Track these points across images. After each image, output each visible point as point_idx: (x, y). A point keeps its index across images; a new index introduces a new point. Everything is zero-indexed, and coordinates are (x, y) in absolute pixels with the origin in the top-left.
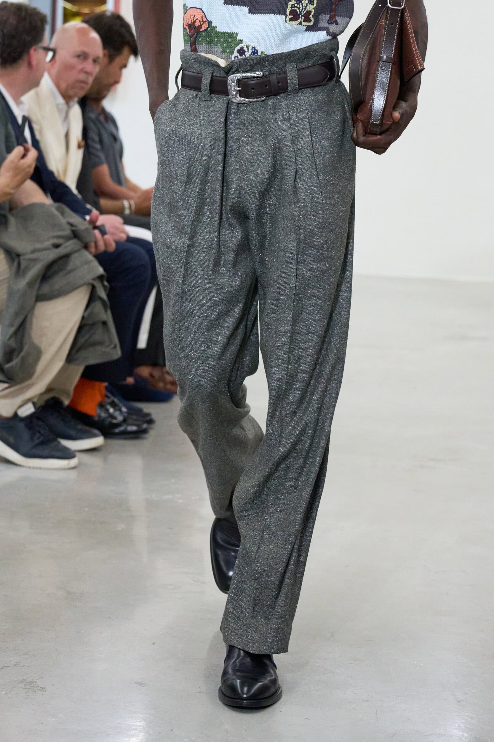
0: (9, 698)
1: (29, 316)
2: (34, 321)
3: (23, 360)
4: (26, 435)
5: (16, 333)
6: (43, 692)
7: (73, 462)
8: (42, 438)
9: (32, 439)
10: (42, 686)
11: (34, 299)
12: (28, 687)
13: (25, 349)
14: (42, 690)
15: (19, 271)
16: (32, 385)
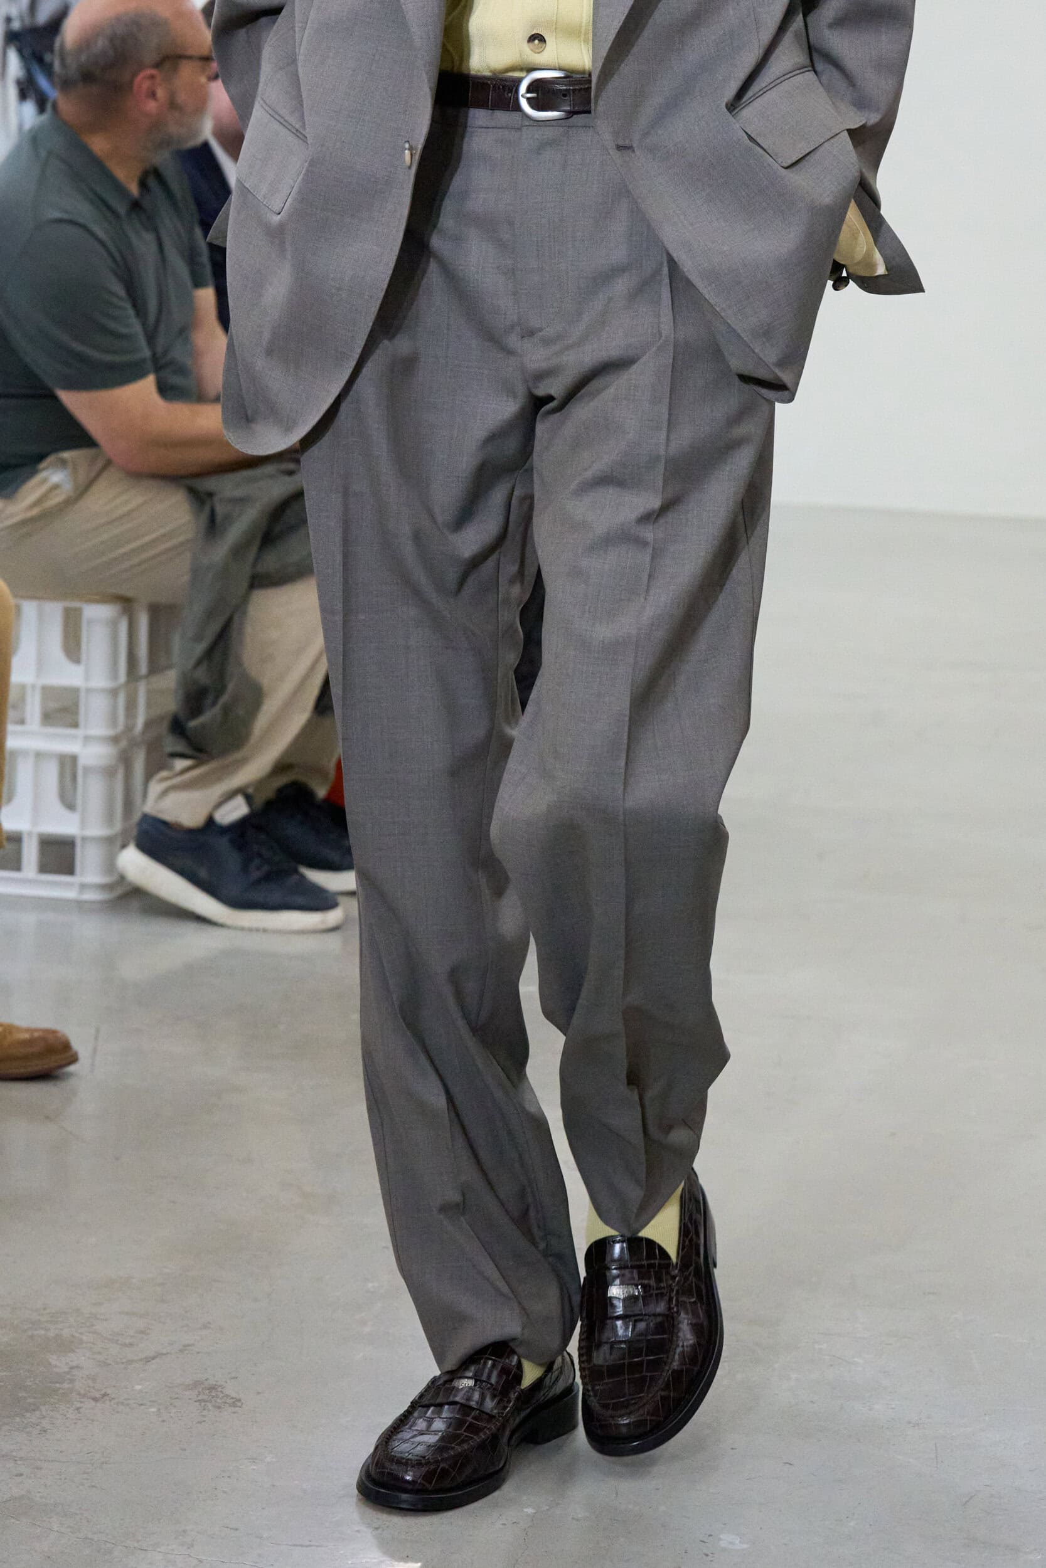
0: (164, 1421)
1: (236, 618)
2: (249, 630)
3: (226, 710)
4: (232, 860)
5: (209, 653)
6: (237, 1409)
7: (333, 917)
8: (266, 868)
9: (245, 868)
10: (234, 1395)
11: (245, 584)
12: (205, 1397)
13: (231, 687)
14: (234, 1405)
15: (213, 527)
16: (244, 761)
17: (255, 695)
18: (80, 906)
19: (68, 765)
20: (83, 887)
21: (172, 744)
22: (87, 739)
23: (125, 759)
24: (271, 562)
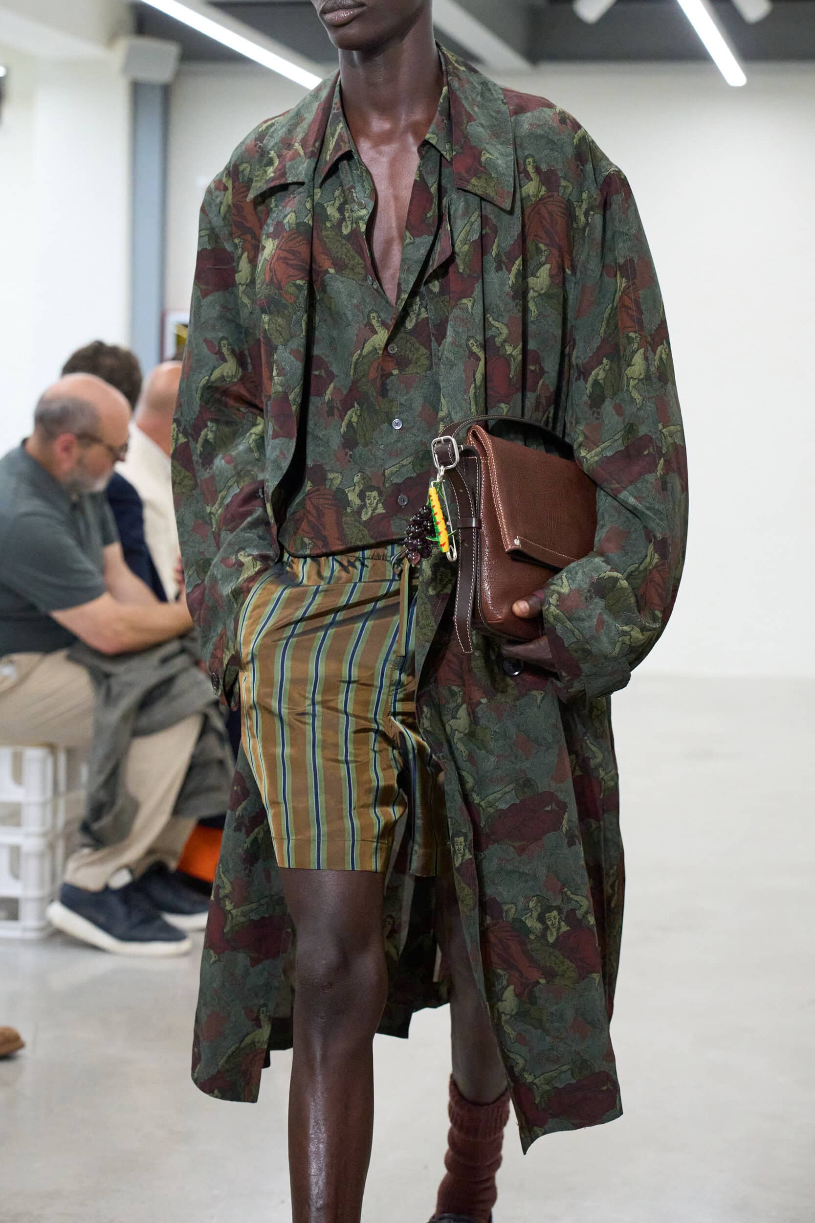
2: (130, 765)
3: (116, 818)
7: (182, 946)
11: (129, 735)
13: (119, 803)
15: (109, 698)
16: (128, 847)
17: (135, 807)
18: (24, 942)
19: (15, 852)
20: (25, 930)
21: (79, 838)
22: (28, 835)
23: (52, 847)
24: (144, 721)
